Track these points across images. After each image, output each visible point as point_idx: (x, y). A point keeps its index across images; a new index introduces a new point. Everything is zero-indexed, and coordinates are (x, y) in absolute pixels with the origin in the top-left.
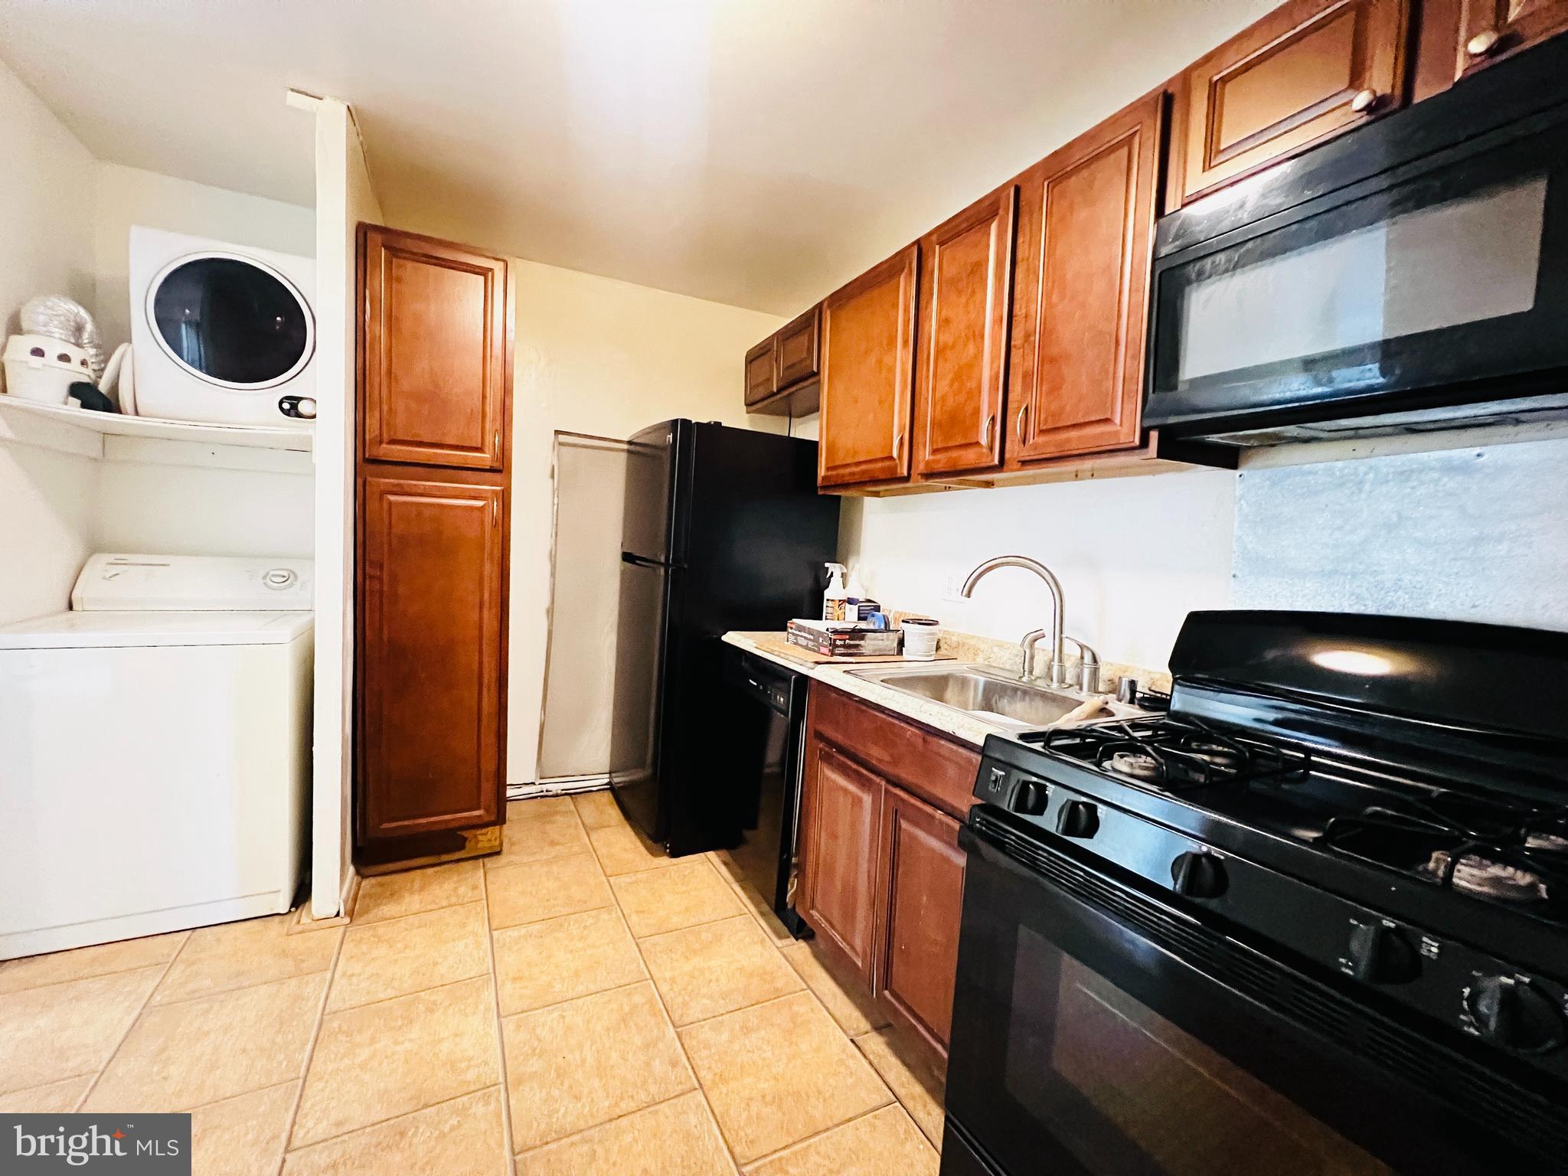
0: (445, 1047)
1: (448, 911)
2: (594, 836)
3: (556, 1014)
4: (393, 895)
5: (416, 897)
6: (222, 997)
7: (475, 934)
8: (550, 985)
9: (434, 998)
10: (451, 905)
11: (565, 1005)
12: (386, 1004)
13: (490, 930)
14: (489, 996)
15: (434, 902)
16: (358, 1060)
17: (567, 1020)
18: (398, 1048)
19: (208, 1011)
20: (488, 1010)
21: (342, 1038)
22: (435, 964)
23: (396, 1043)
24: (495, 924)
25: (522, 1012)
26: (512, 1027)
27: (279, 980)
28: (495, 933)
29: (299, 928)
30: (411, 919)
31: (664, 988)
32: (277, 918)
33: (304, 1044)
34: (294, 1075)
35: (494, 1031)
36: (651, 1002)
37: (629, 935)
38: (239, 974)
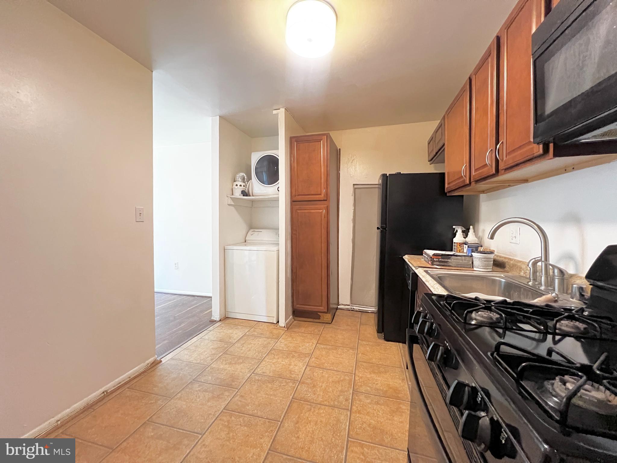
0: (292, 367)
1: (310, 335)
2: (361, 326)
3: (321, 371)
4: (299, 326)
5: (304, 329)
6: (257, 337)
7: (313, 343)
8: (324, 363)
9: (295, 354)
10: (311, 334)
11: (325, 370)
12: (285, 352)
13: (317, 343)
14: (307, 359)
15: (307, 331)
16: (273, 361)
17: (323, 374)
18: (282, 362)
19: (254, 339)
20: (305, 363)
21: (273, 355)
22: (300, 347)
23: (282, 361)
24: (319, 342)
25: (313, 367)
26: (308, 369)
27: (268, 338)
28: (318, 344)
29: (276, 328)
30: (300, 334)
31: (357, 378)
32: (274, 324)
33: (266, 353)
34: (261, 359)
35: (304, 368)
36: (351, 380)
37: (355, 359)
38: (262, 334)
